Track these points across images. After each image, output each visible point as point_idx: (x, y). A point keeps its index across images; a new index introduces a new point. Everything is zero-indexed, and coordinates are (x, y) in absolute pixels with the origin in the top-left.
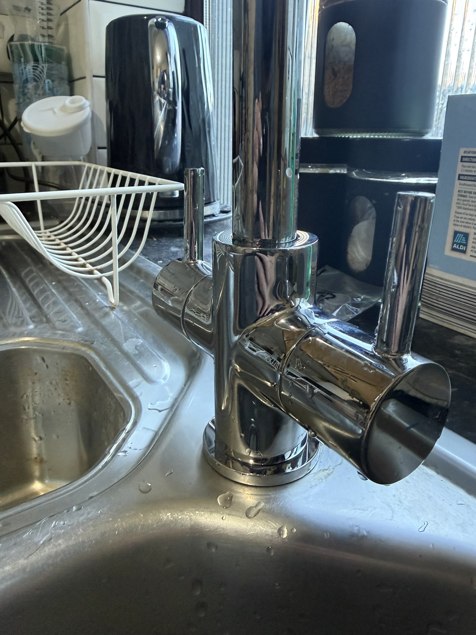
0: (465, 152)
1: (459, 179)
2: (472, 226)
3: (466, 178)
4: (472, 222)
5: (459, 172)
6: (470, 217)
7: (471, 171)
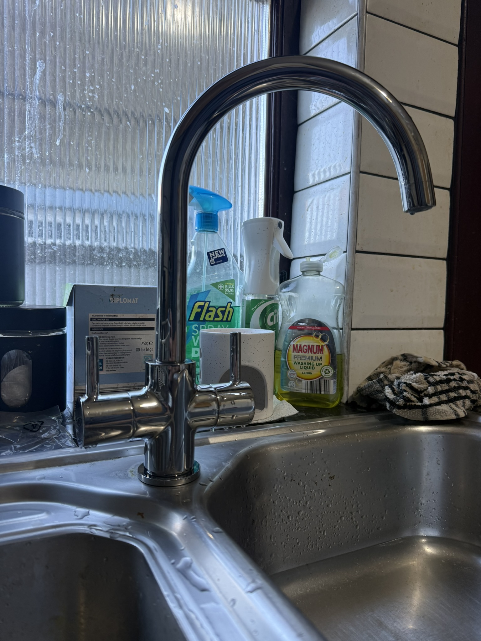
0: (93, 316)
1: (91, 330)
2: (104, 355)
3: (95, 329)
4: (103, 352)
5: (90, 327)
6: (102, 350)
7: (98, 326)
